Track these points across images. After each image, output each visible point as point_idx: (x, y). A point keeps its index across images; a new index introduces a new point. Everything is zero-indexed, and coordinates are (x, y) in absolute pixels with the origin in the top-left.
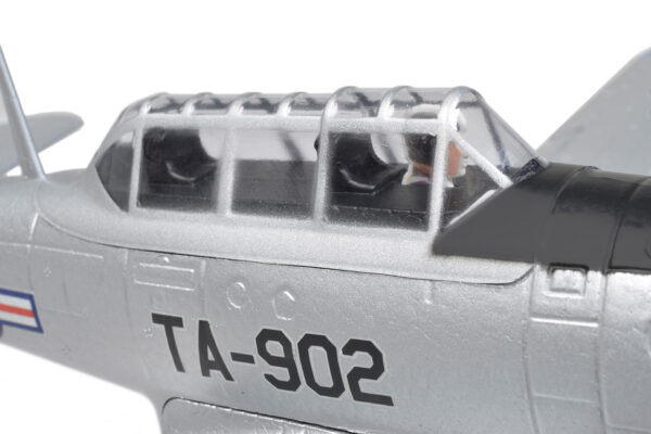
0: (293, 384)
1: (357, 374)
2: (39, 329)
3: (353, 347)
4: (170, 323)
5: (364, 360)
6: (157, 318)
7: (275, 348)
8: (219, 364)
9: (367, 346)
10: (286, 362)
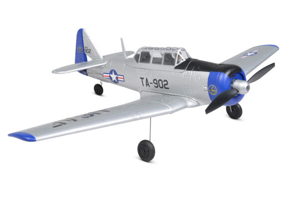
0: (157, 87)
1: (165, 85)
2: (124, 81)
3: (165, 81)
4: (142, 79)
5: (166, 83)
6: (141, 78)
7: (155, 82)
8: (148, 85)
9: (166, 81)
10: (157, 84)
